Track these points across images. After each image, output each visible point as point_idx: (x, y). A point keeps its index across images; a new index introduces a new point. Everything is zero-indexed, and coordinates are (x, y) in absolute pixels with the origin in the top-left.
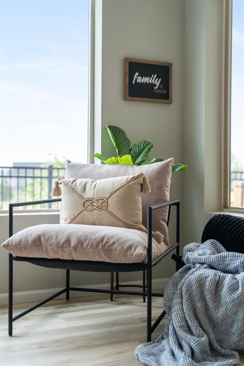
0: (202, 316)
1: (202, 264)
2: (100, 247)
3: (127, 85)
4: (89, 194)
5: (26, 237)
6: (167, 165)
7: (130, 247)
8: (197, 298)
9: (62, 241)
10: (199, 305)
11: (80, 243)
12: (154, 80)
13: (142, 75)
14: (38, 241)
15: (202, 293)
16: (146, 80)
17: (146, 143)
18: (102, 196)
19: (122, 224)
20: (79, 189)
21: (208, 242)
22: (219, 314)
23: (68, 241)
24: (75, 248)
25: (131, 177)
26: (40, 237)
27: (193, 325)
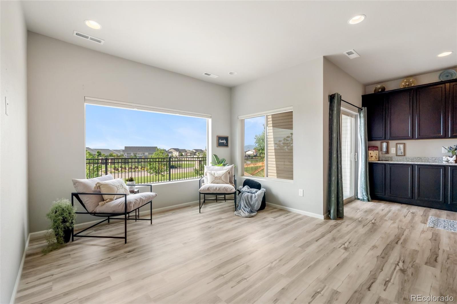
0: (248, 204)
1: (246, 192)
2: (225, 189)
3: (218, 143)
4: (216, 175)
5: (205, 188)
6: (233, 167)
7: (232, 189)
8: (247, 200)
9: (215, 189)
10: (247, 201)
11: (219, 189)
12: (224, 141)
13: (221, 140)
14: (208, 189)
15: (248, 199)
16: (222, 141)
17: (224, 159)
18: (219, 176)
19: (225, 183)
20: (213, 174)
21: (246, 186)
22: (252, 203)
23: (216, 188)
24: (218, 190)
25: (226, 171)
26: (209, 188)
27: (247, 206)
